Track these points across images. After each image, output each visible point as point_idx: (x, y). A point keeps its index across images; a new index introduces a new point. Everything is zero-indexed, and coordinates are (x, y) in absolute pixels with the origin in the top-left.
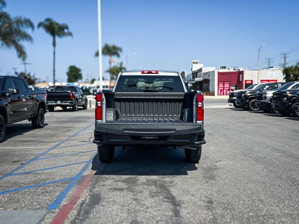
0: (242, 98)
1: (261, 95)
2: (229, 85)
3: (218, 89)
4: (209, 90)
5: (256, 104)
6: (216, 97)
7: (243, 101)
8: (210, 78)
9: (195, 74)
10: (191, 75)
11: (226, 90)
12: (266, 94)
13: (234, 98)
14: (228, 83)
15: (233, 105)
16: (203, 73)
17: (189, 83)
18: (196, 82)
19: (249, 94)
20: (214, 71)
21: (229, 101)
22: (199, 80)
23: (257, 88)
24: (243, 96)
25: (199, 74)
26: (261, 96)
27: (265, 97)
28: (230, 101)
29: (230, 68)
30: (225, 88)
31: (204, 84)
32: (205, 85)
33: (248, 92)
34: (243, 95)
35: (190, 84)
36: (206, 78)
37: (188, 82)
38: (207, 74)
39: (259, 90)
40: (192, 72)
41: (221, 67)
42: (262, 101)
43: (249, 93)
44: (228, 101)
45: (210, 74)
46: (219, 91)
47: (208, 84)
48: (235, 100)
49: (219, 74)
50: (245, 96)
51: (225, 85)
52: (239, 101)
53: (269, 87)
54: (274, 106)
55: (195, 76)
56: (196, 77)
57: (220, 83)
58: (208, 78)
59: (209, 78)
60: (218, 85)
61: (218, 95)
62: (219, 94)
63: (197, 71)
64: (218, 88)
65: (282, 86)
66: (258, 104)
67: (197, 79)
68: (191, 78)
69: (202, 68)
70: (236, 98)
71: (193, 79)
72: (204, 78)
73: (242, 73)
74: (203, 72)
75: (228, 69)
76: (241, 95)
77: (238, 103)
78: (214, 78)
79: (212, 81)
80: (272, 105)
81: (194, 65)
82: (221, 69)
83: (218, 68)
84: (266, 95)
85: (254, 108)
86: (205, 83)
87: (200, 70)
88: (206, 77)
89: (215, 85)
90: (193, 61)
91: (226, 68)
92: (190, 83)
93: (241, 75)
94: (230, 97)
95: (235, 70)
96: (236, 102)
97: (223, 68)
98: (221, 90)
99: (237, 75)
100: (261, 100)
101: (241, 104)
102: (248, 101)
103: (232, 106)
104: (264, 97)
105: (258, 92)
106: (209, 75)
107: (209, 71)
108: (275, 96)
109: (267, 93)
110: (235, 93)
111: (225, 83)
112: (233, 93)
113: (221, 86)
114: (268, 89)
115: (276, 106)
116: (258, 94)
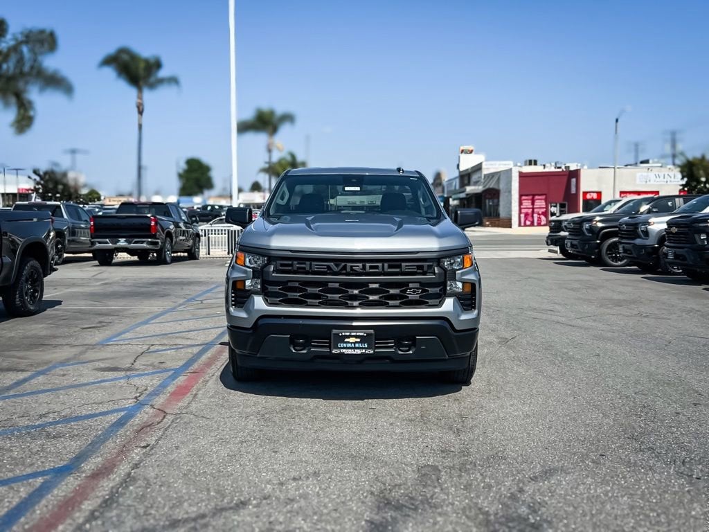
0: (583, 233)
1: (636, 226)
2: (544, 204)
3: (520, 213)
4: (498, 215)
5: (621, 250)
6: (516, 230)
7: (585, 241)
8: (502, 187)
9: (466, 177)
10: (458, 180)
11: (539, 214)
12: (649, 224)
13: (563, 233)
14: (544, 197)
15: (559, 252)
16: (485, 175)
17: (451, 197)
18: (467, 195)
19: (600, 225)
20: (511, 169)
21: (549, 242)
22: (475, 190)
23: (619, 208)
24: (586, 229)
25: (474, 178)
26: (634, 230)
27: (646, 233)
28: (553, 240)
29: (548, 165)
30: (536, 210)
31: (487, 201)
32: (489, 203)
33: (598, 218)
34: (587, 226)
35: (454, 200)
36: (491, 187)
37: (449, 195)
38: (493, 177)
39: (625, 214)
40: (460, 172)
41: (526, 162)
42: (638, 241)
43: (600, 221)
44: (547, 242)
45: (501, 177)
46: (522, 216)
47: (496, 201)
48: (564, 238)
49: (522, 176)
50: (591, 230)
51: (536, 204)
52: (575, 242)
53: (653, 207)
54: (671, 257)
55: (466, 182)
56: (469, 184)
57: (524, 198)
58: (496, 187)
59: (499, 186)
60: (520, 204)
61: (520, 225)
62: (522, 224)
63: (470, 171)
64: (520, 209)
65: (687, 204)
66: (625, 251)
67: (470, 189)
68: (458, 187)
69: (481, 164)
70: (567, 233)
71: (462, 190)
72: (487, 187)
73: (576, 174)
74: (485, 171)
75: (543, 167)
76: (582, 227)
77: (572, 246)
78: (511, 186)
79: (505, 192)
80: (666, 255)
81: (463, 156)
82: (526, 165)
83: (519, 164)
84: (649, 227)
85: (616, 259)
86: (489, 199)
87: (478, 168)
88: (492, 185)
89: (513, 203)
90: (462, 148)
91: (538, 163)
92: (453, 197)
93: (574, 180)
94: (551, 232)
95: (560, 168)
96: (569, 245)
97: (530, 164)
98: (526, 215)
99: (565, 179)
100: (633, 239)
101: (580, 250)
102: (598, 241)
103: (556, 252)
104: (642, 231)
105: (626, 219)
106: (499, 179)
107: (499, 170)
108: (674, 230)
109: (650, 221)
110: (566, 221)
111: (537, 197)
112: (560, 222)
113: (527, 204)
114: (649, 211)
115: (676, 256)
116: (627, 224)
